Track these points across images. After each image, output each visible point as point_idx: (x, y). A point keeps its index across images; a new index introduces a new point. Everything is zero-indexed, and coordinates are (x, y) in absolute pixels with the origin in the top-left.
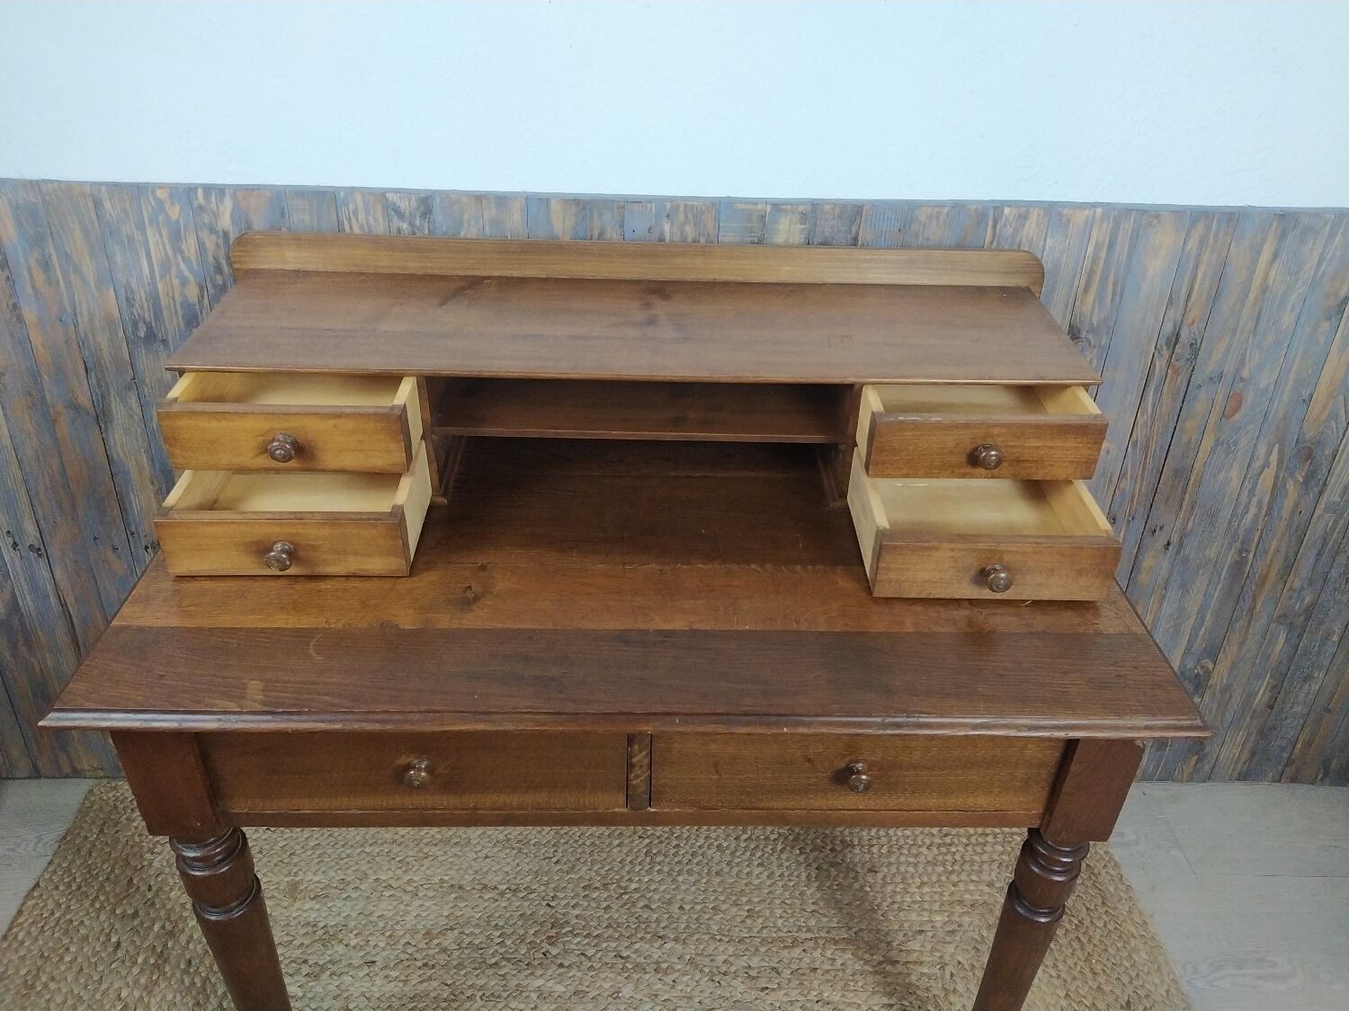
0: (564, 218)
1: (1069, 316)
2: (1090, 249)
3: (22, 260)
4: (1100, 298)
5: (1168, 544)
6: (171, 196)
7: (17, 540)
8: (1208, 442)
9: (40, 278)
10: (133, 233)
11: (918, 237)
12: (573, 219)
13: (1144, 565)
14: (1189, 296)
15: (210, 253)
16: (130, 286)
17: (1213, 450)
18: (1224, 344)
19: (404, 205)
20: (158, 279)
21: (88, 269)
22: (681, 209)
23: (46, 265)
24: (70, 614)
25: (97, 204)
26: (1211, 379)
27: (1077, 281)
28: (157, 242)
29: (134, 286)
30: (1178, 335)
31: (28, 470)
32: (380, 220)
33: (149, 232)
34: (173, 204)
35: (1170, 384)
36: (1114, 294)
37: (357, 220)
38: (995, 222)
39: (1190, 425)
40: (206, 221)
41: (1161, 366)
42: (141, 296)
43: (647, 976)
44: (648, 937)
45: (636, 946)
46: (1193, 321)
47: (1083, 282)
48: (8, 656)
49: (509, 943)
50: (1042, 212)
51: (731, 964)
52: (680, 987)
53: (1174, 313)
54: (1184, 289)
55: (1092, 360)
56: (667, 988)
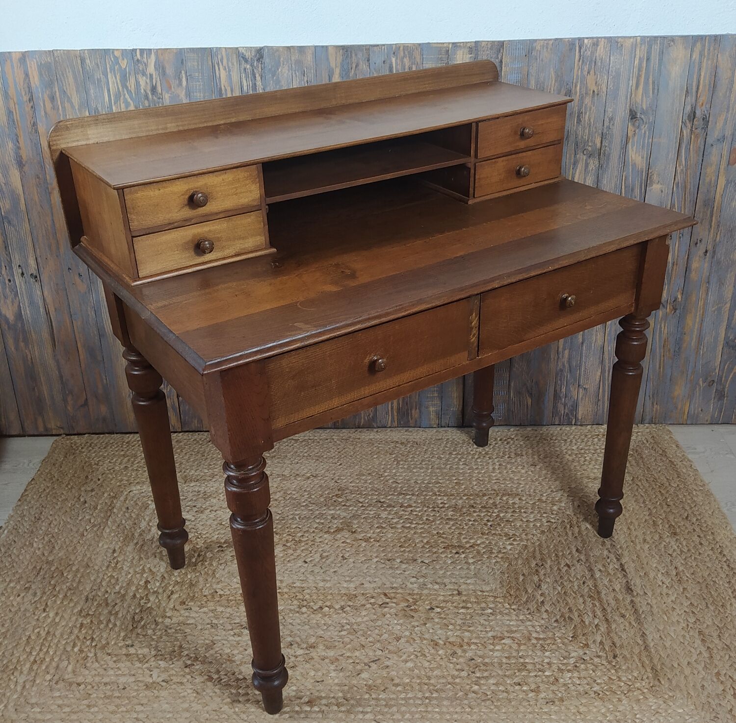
0: (336, 58)
1: (628, 104)
2: (637, 62)
3: (40, 95)
4: (645, 91)
5: (706, 252)
6: (122, 54)
7: (25, 272)
8: (722, 182)
9: (49, 105)
10: (101, 77)
11: (537, 59)
12: (341, 57)
13: (693, 267)
14: (698, 88)
15: (142, 87)
16: (97, 109)
17: (726, 186)
18: (723, 117)
19: (248, 55)
20: (113, 103)
21: (75, 100)
22: (402, 48)
23: (52, 99)
24: (51, 320)
25: (83, 60)
26: (718, 140)
27: (631, 82)
28: (113, 82)
30: (695, 112)
31: (33, 225)
32: (235, 63)
33: (109, 76)
34: (123, 59)
35: (693, 145)
36: (653, 89)
37: (222, 65)
38: (580, 48)
39: (710, 171)
40: (141, 69)
41: (687, 132)
43: (395, 509)
44: (396, 494)
45: (389, 497)
46: (702, 104)
47: (635, 82)
48: (13, 349)
49: (313, 497)
50: (606, 41)
51: (445, 504)
52: (415, 513)
53: (691, 100)
54: (694, 84)
55: (645, 132)
56: (407, 513)
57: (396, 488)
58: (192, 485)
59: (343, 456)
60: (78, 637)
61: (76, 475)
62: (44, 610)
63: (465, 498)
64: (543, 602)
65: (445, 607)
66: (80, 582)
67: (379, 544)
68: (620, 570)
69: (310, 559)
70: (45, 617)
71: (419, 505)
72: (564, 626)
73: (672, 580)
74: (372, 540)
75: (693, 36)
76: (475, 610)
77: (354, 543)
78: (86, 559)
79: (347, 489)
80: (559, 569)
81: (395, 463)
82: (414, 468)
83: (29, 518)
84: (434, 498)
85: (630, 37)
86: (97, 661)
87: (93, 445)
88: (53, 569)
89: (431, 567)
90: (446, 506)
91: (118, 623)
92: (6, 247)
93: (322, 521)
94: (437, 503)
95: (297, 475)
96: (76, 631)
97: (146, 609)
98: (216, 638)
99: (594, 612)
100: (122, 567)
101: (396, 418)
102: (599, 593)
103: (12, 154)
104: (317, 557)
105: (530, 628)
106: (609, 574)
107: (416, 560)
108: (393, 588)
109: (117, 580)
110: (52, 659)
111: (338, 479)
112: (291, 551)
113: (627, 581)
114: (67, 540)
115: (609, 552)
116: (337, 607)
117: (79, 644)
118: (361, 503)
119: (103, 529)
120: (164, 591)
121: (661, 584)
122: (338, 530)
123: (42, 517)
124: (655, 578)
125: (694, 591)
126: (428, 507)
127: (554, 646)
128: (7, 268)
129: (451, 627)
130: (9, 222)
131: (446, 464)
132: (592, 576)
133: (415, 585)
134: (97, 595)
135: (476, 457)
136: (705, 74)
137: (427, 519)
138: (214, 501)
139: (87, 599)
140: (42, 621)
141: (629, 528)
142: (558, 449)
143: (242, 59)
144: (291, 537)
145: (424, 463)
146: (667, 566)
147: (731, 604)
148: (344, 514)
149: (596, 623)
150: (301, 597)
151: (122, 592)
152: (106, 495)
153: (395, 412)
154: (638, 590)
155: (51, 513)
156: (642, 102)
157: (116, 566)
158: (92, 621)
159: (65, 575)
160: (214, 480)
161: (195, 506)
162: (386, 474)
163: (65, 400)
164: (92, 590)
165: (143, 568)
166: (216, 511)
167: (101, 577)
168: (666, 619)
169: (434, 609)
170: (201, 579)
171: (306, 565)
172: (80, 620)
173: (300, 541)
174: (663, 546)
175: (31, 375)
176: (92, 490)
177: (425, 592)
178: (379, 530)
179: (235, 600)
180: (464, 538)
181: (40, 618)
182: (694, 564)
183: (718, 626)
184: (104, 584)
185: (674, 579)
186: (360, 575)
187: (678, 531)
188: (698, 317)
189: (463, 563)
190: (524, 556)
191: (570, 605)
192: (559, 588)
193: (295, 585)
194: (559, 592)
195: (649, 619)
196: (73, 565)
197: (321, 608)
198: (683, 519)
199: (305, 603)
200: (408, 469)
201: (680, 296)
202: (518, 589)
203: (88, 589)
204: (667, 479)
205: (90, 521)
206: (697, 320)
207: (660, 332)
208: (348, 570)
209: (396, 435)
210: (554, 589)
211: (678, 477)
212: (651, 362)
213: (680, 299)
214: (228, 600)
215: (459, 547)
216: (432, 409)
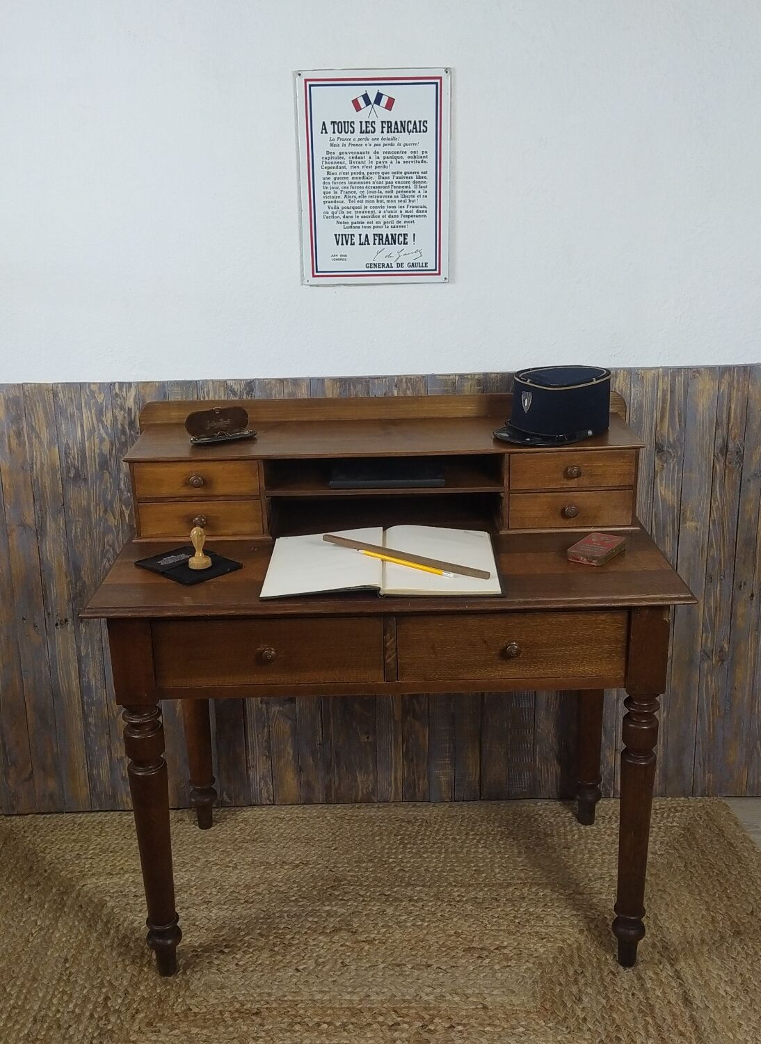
0: (333, 390)
1: (653, 437)
2: (660, 394)
3: (6, 431)
4: (672, 425)
5: (752, 595)
6: (99, 389)
9: (14, 441)
10: (74, 412)
12: (339, 388)
13: (738, 612)
14: (729, 421)
15: (119, 422)
16: (68, 444)
18: (759, 451)
19: (236, 388)
20: (86, 439)
21: (44, 434)
22: (404, 380)
23: (19, 434)
25: (55, 395)
26: (756, 474)
27: (655, 415)
28: (88, 417)
29: (71, 445)
30: (727, 446)
32: (222, 395)
33: (84, 411)
34: (100, 393)
35: (728, 480)
36: (680, 421)
37: (208, 396)
39: (749, 508)
40: (119, 403)
41: (720, 467)
42: (75, 452)
43: (403, 903)
44: (404, 884)
45: (395, 890)
46: (735, 437)
47: (659, 415)
49: (304, 889)
50: (626, 373)
51: (463, 897)
52: (427, 909)
53: (722, 433)
54: (724, 416)
55: (674, 467)
56: (418, 909)
57: (403, 877)
63: (486, 889)
64: (585, 1019)
65: (468, 1024)
66: (26, 998)
67: (385, 947)
68: (675, 977)
69: (302, 967)
71: (432, 899)
73: (737, 989)
74: (377, 942)
75: (720, 367)
76: (504, 1028)
77: (355, 946)
78: (32, 971)
79: (345, 879)
80: (602, 979)
81: (401, 846)
82: (424, 853)
84: (449, 889)
85: (651, 369)
87: (38, 827)
89: (449, 974)
90: (465, 899)
93: (316, 920)
94: (454, 896)
95: (284, 862)
97: (106, 1032)
99: (647, 1031)
100: (76, 980)
101: (400, 790)
102: (651, 1007)
104: (311, 964)
106: (662, 982)
107: (430, 966)
108: (404, 1001)
109: (71, 996)
111: (334, 867)
112: (279, 957)
113: (685, 992)
115: (661, 955)
116: (338, 1024)
118: (362, 896)
119: (53, 933)
120: (127, 1009)
121: (724, 994)
122: (336, 930)
124: (716, 988)
126: (442, 901)
131: (462, 847)
132: (642, 985)
133: (432, 997)
134: (47, 1015)
135: (498, 838)
136: (736, 406)
137: (442, 916)
138: (185, 896)
139: (35, 1021)
143: (230, 392)
144: (279, 940)
145: (436, 846)
146: (731, 972)
148: (342, 910)
150: (294, 1013)
151: (78, 1011)
152: (54, 890)
153: (399, 783)
154: (698, 1002)
156: (668, 435)
157: (68, 979)
159: (8, 990)
162: (391, 860)
163: (7, 774)
164: (40, 1009)
165: (102, 981)
167: (51, 993)
168: (732, 1037)
169: (454, 1027)
170: (172, 993)
171: (298, 974)
173: (291, 945)
174: (725, 947)
176: (38, 884)
177: (443, 1005)
178: (384, 930)
179: (213, 1019)
180: (487, 939)
184: (55, 1001)
185: (740, 988)
186: (364, 985)
187: (742, 928)
188: (749, 670)
189: (487, 970)
190: (560, 961)
191: (618, 1021)
192: (604, 1002)
193: (285, 999)
194: (604, 1006)
195: (713, 1037)
196: (18, 977)
197: (319, 1024)
198: (747, 914)
199: (298, 1019)
200: (417, 854)
201: (726, 646)
202: (554, 1002)
203: (36, 1008)
204: (726, 865)
205: (36, 923)
206: (749, 672)
207: (707, 687)
208: (350, 979)
209: (401, 812)
210: (598, 1002)
211: (739, 863)
212: (699, 722)
213: (727, 650)
214: (205, 1019)
215: (482, 949)
216: (443, 779)
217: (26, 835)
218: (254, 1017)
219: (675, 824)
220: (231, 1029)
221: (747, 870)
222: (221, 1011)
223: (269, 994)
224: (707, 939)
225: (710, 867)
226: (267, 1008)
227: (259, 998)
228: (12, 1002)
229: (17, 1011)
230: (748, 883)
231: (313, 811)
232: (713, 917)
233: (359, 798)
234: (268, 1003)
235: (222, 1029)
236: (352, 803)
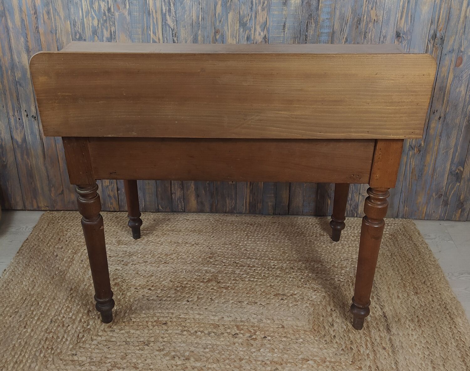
1: (395, 28)
3: (41, 11)
4: (406, 21)
5: (440, 117)
7: (28, 114)
8: (451, 77)
13: (431, 126)
14: (438, 20)
15: (102, 8)
17: (454, 79)
18: (453, 38)
24: (43, 143)
26: (450, 51)
27: (397, 15)
29: (76, 20)
30: (436, 35)
35: (434, 54)
36: (411, 19)
39: (444, 69)
41: (430, 47)
43: (245, 268)
44: (246, 258)
45: (241, 260)
46: (441, 30)
47: (400, 15)
48: (20, 159)
49: (195, 258)
51: (276, 266)
52: (257, 271)
53: (434, 27)
54: (436, 18)
55: (405, 45)
56: (252, 271)
57: (246, 254)
58: (122, 247)
59: (215, 231)
60: (43, 346)
61: (53, 237)
62: (25, 327)
63: (288, 262)
64: (335, 336)
65: (274, 336)
67: (234, 291)
68: (383, 316)
69: (190, 300)
70: (25, 332)
71: (260, 266)
72: (347, 354)
73: (415, 325)
74: (230, 288)
76: (292, 339)
77: (218, 289)
78: (53, 294)
79: (216, 253)
81: (246, 237)
82: (258, 241)
83: (22, 265)
84: (269, 261)
86: (54, 364)
87: (65, 218)
88: (33, 299)
89: (266, 308)
90: (276, 267)
91: (69, 339)
92: (18, 99)
93: (200, 274)
94: (271, 265)
95: (187, 243)
96: (43, 342)
97: (87, 330)
98: (128, 351)
99: (366, 345)
100: (75, 301)
101: (248, 208)
102: (370, 332)
103: (23, 45)
104: (195, 298)
105: (326, 354)
106: (376, 319)
107: (256, 303)
108: (242, 321)
109: (71, 309)
110: (27, 361)
111: (211, 247)
112: (179, 294)
113: (387, 325)
114: (43, 280)
115: (376, 303)
116: (206, 332)
117: (44, 352)
118: (224, 263)
119: (66, 274)
120: (99, 318)
122: (209, 281)
123: (30, 264)
124: (404, 323)
125: (429, 333)
126: (265, 267)
127: (340, 367)
128: (18, 111)
129: (276, 350)
130: (20, 85)
131: (277, 239)
133: (256, 320)
134: (58, 319)
135: (296, 235)
136: (443, 12)
137: (264, 276)
138: (135, 258)
139: (51, 321)
140: (23, 334)
141: (388, 288)
142: (345, 232)
144: (180, 284)
145: (264, 238)
146: (412, 315)
147: (451, 343)
148: (213, 270)
149: (367, 353)
150: (184, 325)
151: (74, 317)
152: (70, 251)
153: (247, 204)
154: (394, 330)
155: (36, 262)
156: (404, 27)
157: (71, 300)
158: (53, 337)
159: (40, 304)
160: (136, 244)
161: (123, 261)
162: (240, 244)
163: (50, 191)
164: (55, 315)
165: (88, 301)
166: (135, 265)
167: (61, 307)
168: (411, 352)
169: (266, 337)
170: (122, 310)
171: (188, 303)
172: (46, 335)
173: (185, 287)
174: (409, 301)
175: (31, 175)
176: (62, 248)
177: (262, 325)
178: (234, 282)
179: (143, 325)
180: (286, 289)
181: (22, 332)
182: (429, 315)
183: (443, 358)
184: (63, 311)
186: (221, 312)
187: (419, 291)
188: (433, 156)
189: (285, 306)
190: (323, 303)
191: (352, 339)
192: (345, 327)
193: (181, 317)
194: (345, 330)
195: (401, 351)
196: (46, 297)
197: (196, 332)
198: (422, 283)
199: (186, 329)
200: (254, 241)
201: (423, 144)
202: (319, 326)
203: (53, 314)
204: (412, 256)
205: (59, 268)
206: (433, 158)
207: (410, 164)
208: (214, 308)
209: (248, 219)
210: (342, 327)
211: (419, 255)
212: (404, 181)
213: (423, 145)
214: (138, 325)
215: (283, 295)
216: (270, 204)
217: (59, 221)
218: (163, 326)
219: (387, 232)
220: (151, 331)
221: (423, 259)
222: (147, 321)
223: (172, 313)
224: (400, 296)
225: (404, 256)
226: (170, 321)
227: (167, 315)
228: (41, 311)
229: (43, 316)
230: (423, 266)
231: (203, 216)
232: (404, 284)
233: (227, 211)
234: (171, 318)
235: (146, 331)
236: (224, 213)
